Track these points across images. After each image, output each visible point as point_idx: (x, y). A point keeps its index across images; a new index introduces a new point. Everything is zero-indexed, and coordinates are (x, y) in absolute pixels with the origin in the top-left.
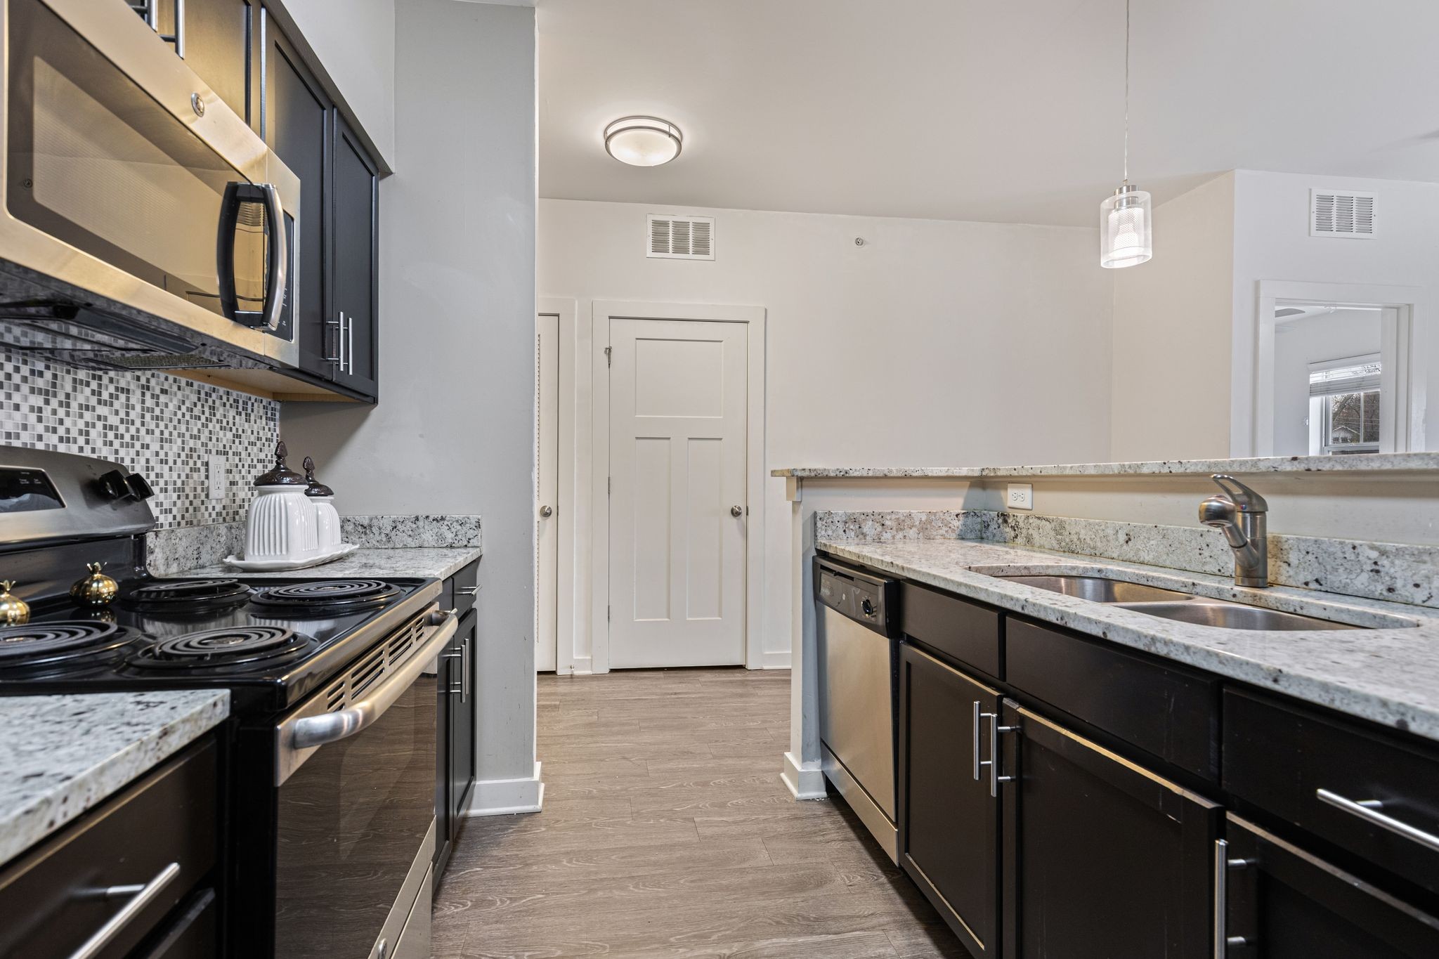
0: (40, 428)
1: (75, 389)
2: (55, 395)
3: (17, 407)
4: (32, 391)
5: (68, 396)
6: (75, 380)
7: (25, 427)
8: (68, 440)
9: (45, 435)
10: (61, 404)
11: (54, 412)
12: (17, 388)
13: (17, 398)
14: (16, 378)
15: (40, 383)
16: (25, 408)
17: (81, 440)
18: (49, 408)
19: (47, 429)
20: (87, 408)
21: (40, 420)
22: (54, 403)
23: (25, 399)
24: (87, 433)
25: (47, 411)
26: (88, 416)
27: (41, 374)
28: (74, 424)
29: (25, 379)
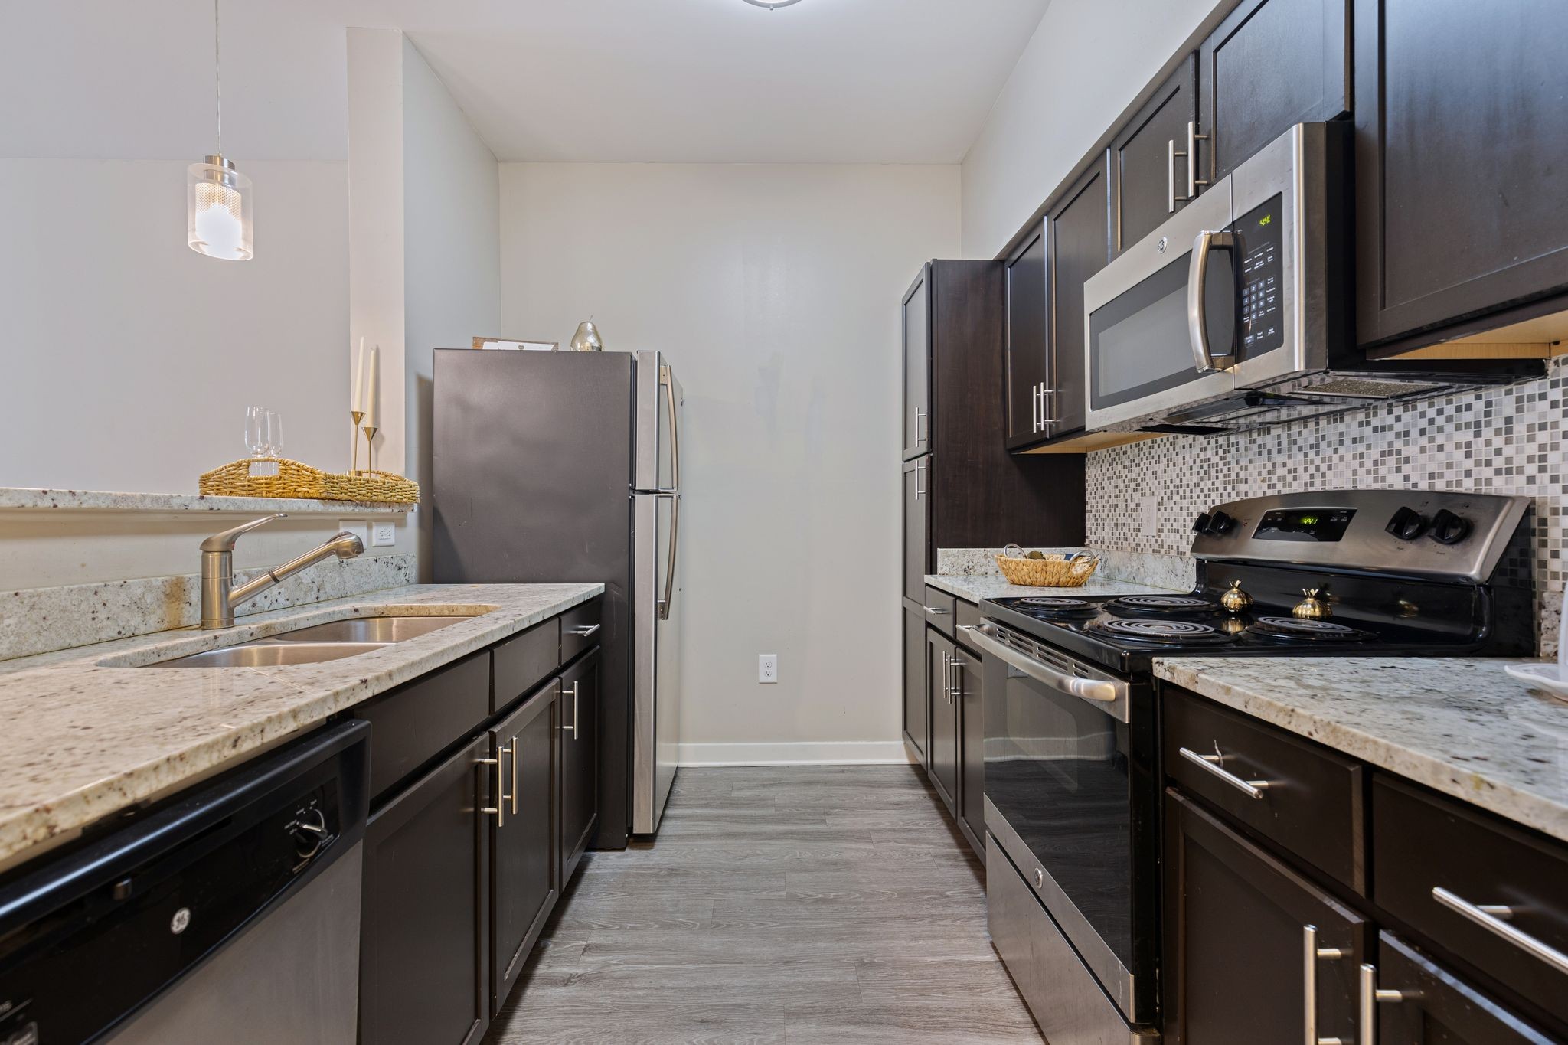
0: (1469, 464)
1: (1519, 410)
2: (1488, 424)
3: (1441, 448)
4: (1458, 428)
5: (1509, 420)
6: (1519, 400)
7: (1450, 466)
8: (1509, 471)
9: (1475, 471)
10: (1498, 432)
11: (1488, 443)
12: (1440, 429)
13: (1440, 439)
14: (1440, 420)
15: (1467, 417)
16: (1449, 447)
17: (1532, 469)
18: (1481, 441)
19: (1477, 463)
20: (1543, 427)
21: (1468, 455)
22: (1487, 433)
23: (1449, 437)
24: (1543, 458)
25: (1478, 444)
26: (1543, 437)
27: (1469, 407)
28: (1519, 452)
29: (1449, 419)
